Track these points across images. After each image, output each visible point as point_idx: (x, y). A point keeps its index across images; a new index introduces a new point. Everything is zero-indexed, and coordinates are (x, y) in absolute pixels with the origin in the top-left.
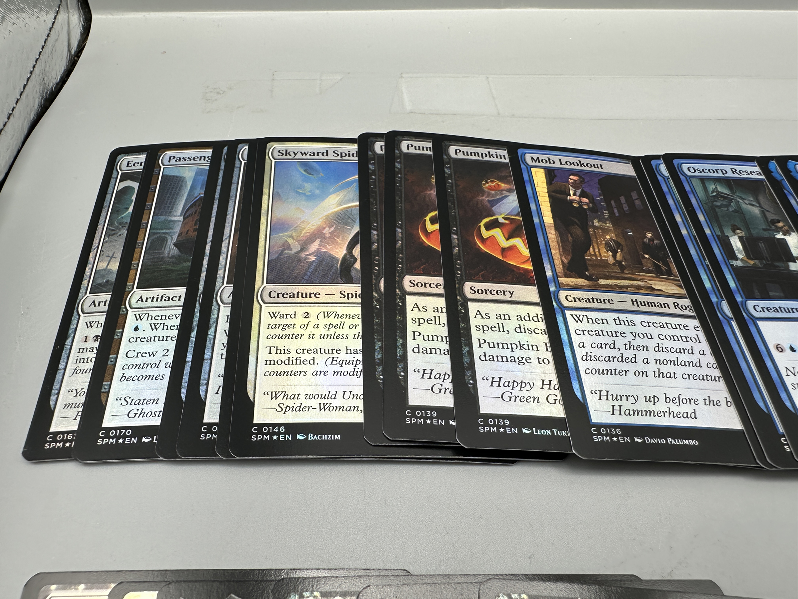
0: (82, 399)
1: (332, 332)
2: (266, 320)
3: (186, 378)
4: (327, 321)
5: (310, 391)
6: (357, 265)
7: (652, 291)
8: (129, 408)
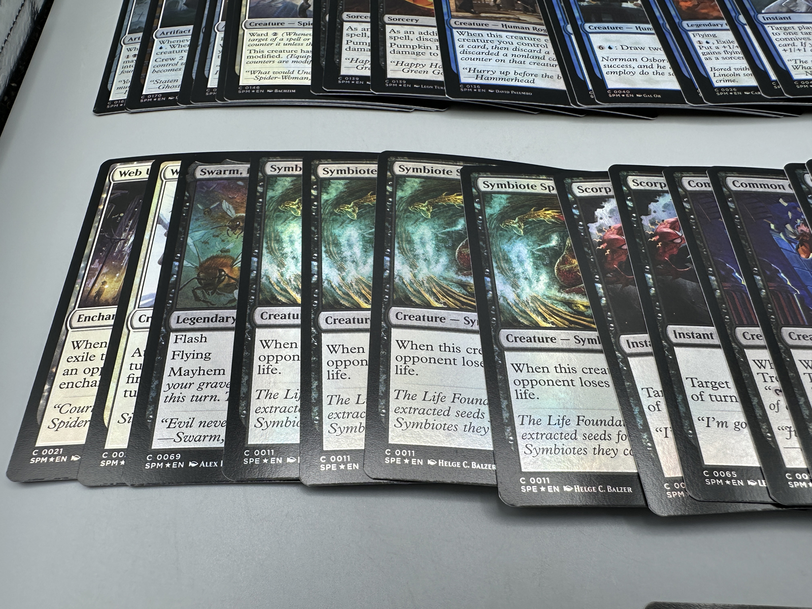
1: (292, 42)
2: (247, 37)
4: (289, 37)
5: (276, 70)
7: (518, 21)
8: (158, 85)
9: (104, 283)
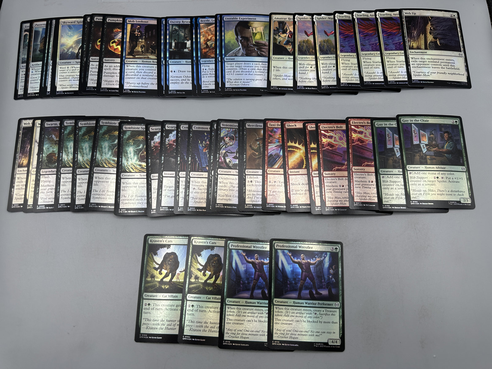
0: (23, 88)
1: (73, 71)
2: (59, 69)
3: (43, 82)
4: (72, 69)
5: (68, 84)
6: (80, 55)
7: (148, 58)
8: (33, 89)
9: (23, 161)
